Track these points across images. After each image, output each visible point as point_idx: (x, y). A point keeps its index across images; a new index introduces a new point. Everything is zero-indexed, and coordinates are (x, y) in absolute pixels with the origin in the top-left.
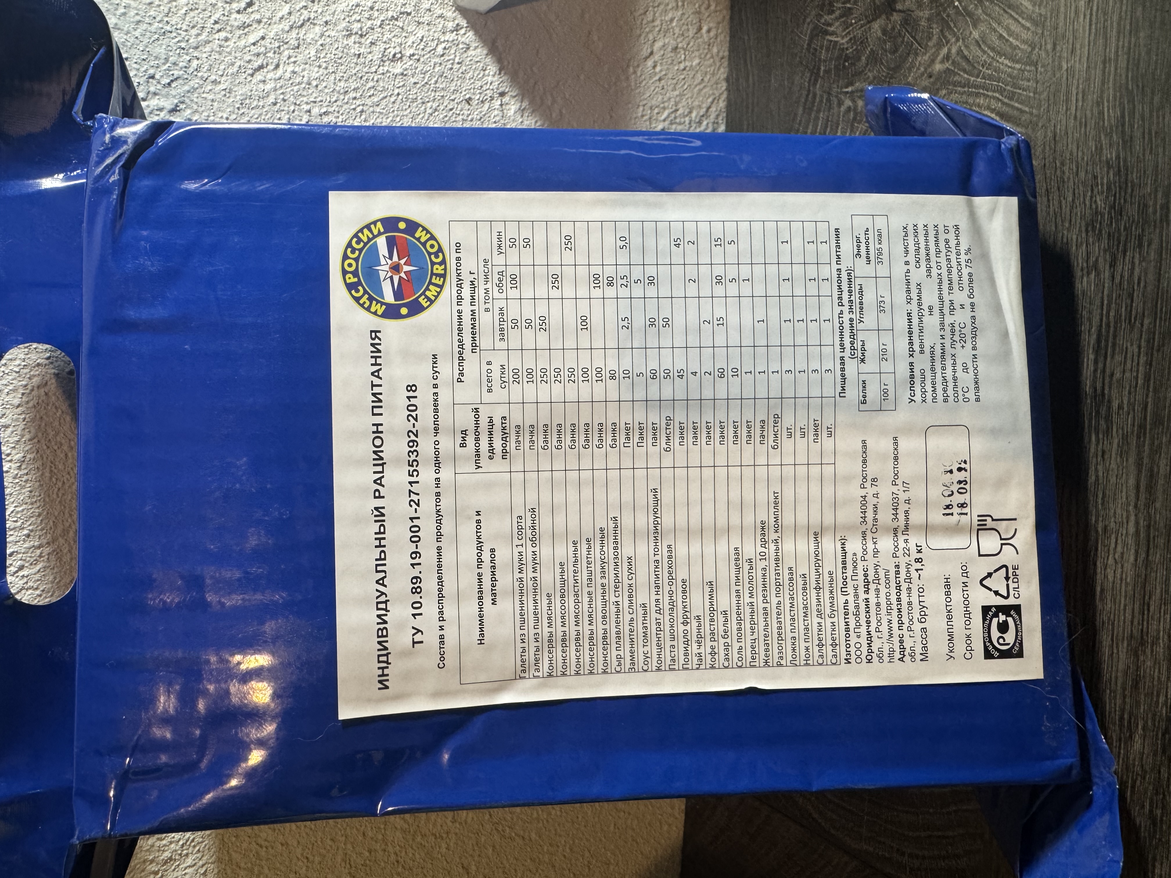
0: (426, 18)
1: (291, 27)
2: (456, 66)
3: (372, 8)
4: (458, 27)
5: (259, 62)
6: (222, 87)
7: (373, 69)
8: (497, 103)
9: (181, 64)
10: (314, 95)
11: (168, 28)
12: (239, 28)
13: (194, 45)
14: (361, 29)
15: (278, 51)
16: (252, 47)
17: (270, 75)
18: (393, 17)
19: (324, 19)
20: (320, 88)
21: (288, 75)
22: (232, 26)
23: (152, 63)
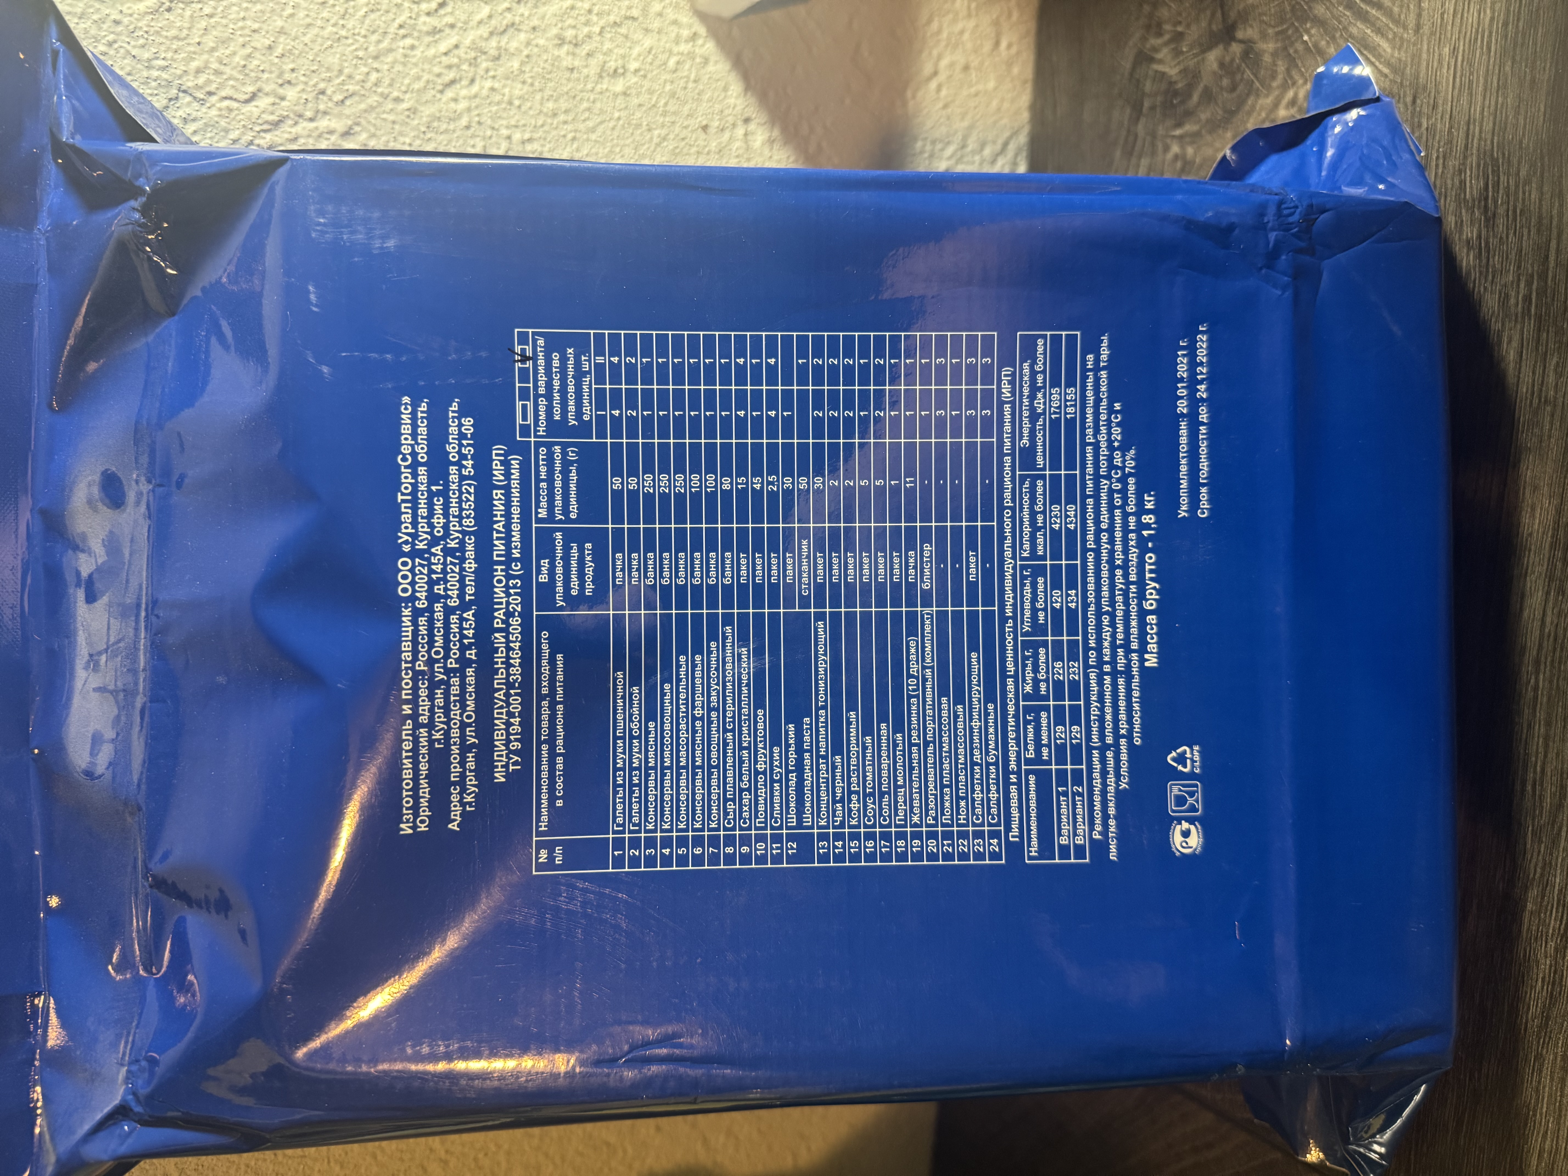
0: (656, 25)
1: (492, 33)
2: (691, 85)
3: (590, 11)
4: (694, 37)
5: (451, 75)
6: (405, 105)
7: (589, 86)
8: (740, 131)
9: (358, 77)
10: (517, 117)
11: (343, 33)
12: (428, 33)
13: (374, 54)
14: (576, 37)
15: (473, 63)
16: (444, 58)
17: (464, 92)
18: (615, 23)
19: (532, 24)
20: (523, 108)
21: (485, 92)
22: (420, 31)
23: (323, 75)
